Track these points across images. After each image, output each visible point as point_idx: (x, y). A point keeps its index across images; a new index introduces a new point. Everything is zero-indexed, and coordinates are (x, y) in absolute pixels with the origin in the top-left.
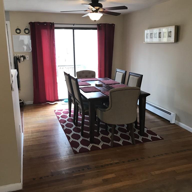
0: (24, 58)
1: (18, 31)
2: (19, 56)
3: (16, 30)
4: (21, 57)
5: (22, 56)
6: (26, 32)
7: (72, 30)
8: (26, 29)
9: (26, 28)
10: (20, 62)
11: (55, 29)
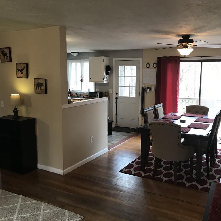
0: (151, 89)
1: (148, 66)
2: (146, 87)
3: (147, 65)
4: (147, 88)
5: (149, 88)
6: (154, 66)
7: (200, 62)
8: (154, 64)
9: (155, 62)
10: (146, 93)
11: (180, 63)
